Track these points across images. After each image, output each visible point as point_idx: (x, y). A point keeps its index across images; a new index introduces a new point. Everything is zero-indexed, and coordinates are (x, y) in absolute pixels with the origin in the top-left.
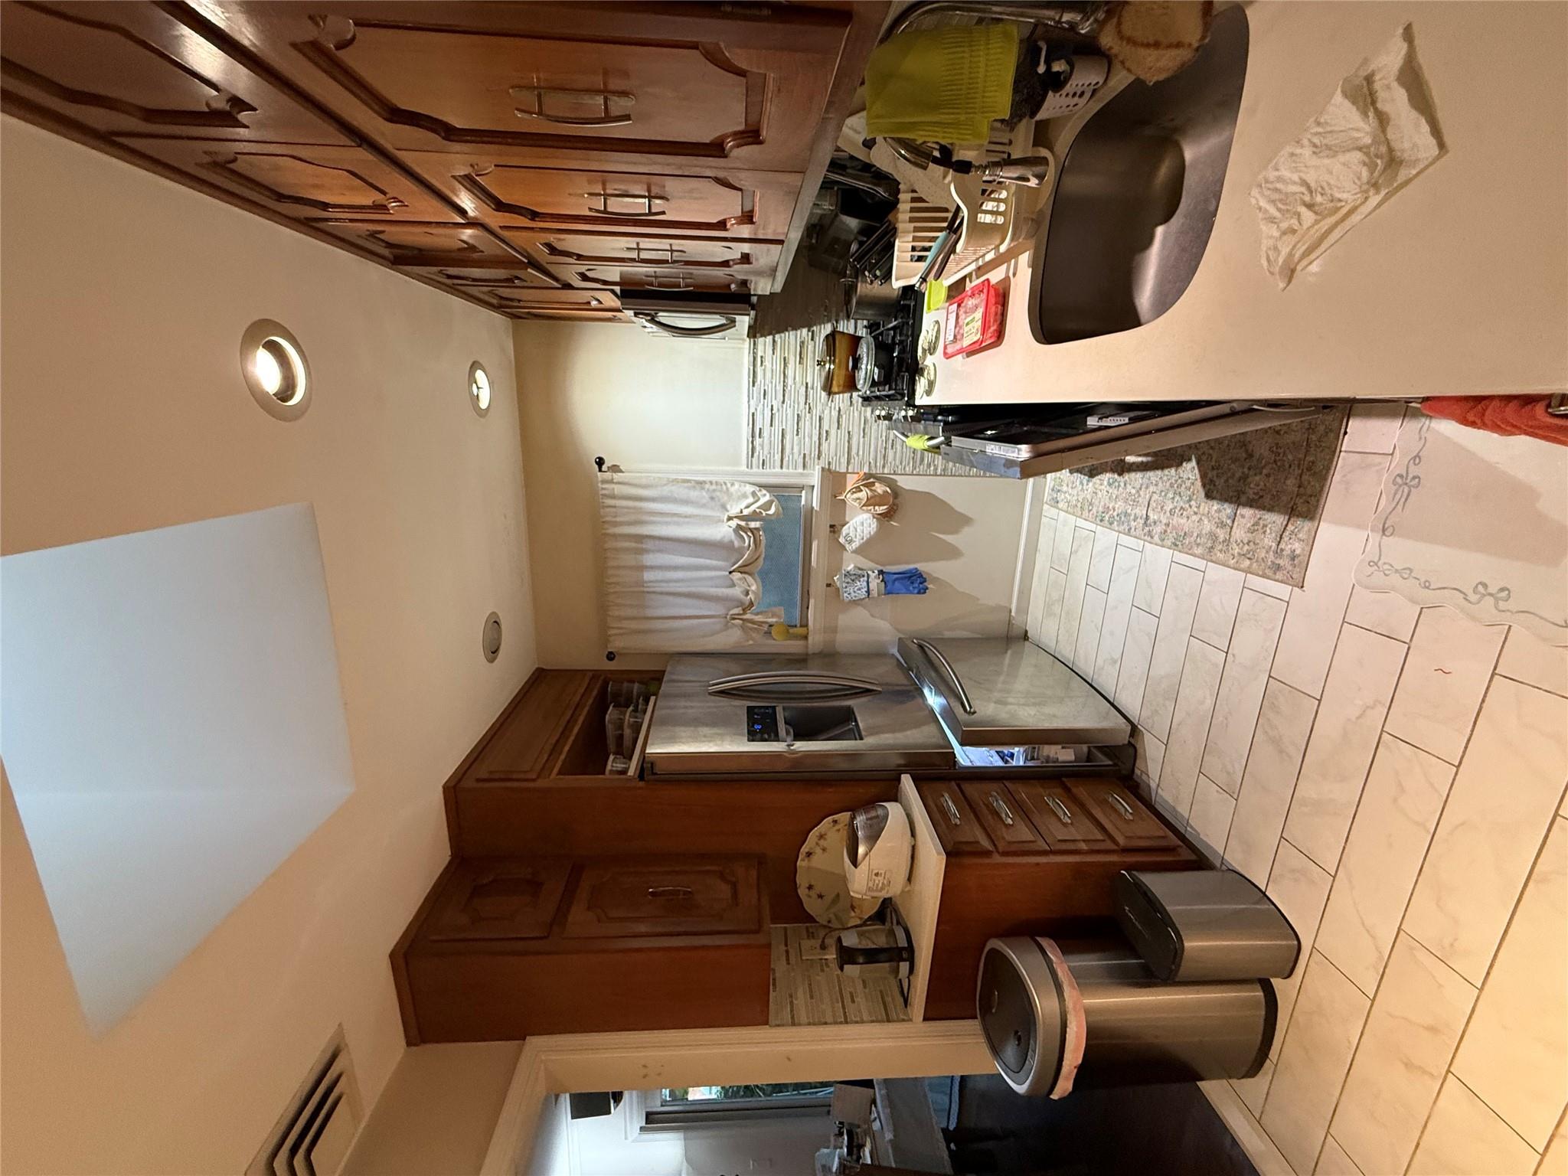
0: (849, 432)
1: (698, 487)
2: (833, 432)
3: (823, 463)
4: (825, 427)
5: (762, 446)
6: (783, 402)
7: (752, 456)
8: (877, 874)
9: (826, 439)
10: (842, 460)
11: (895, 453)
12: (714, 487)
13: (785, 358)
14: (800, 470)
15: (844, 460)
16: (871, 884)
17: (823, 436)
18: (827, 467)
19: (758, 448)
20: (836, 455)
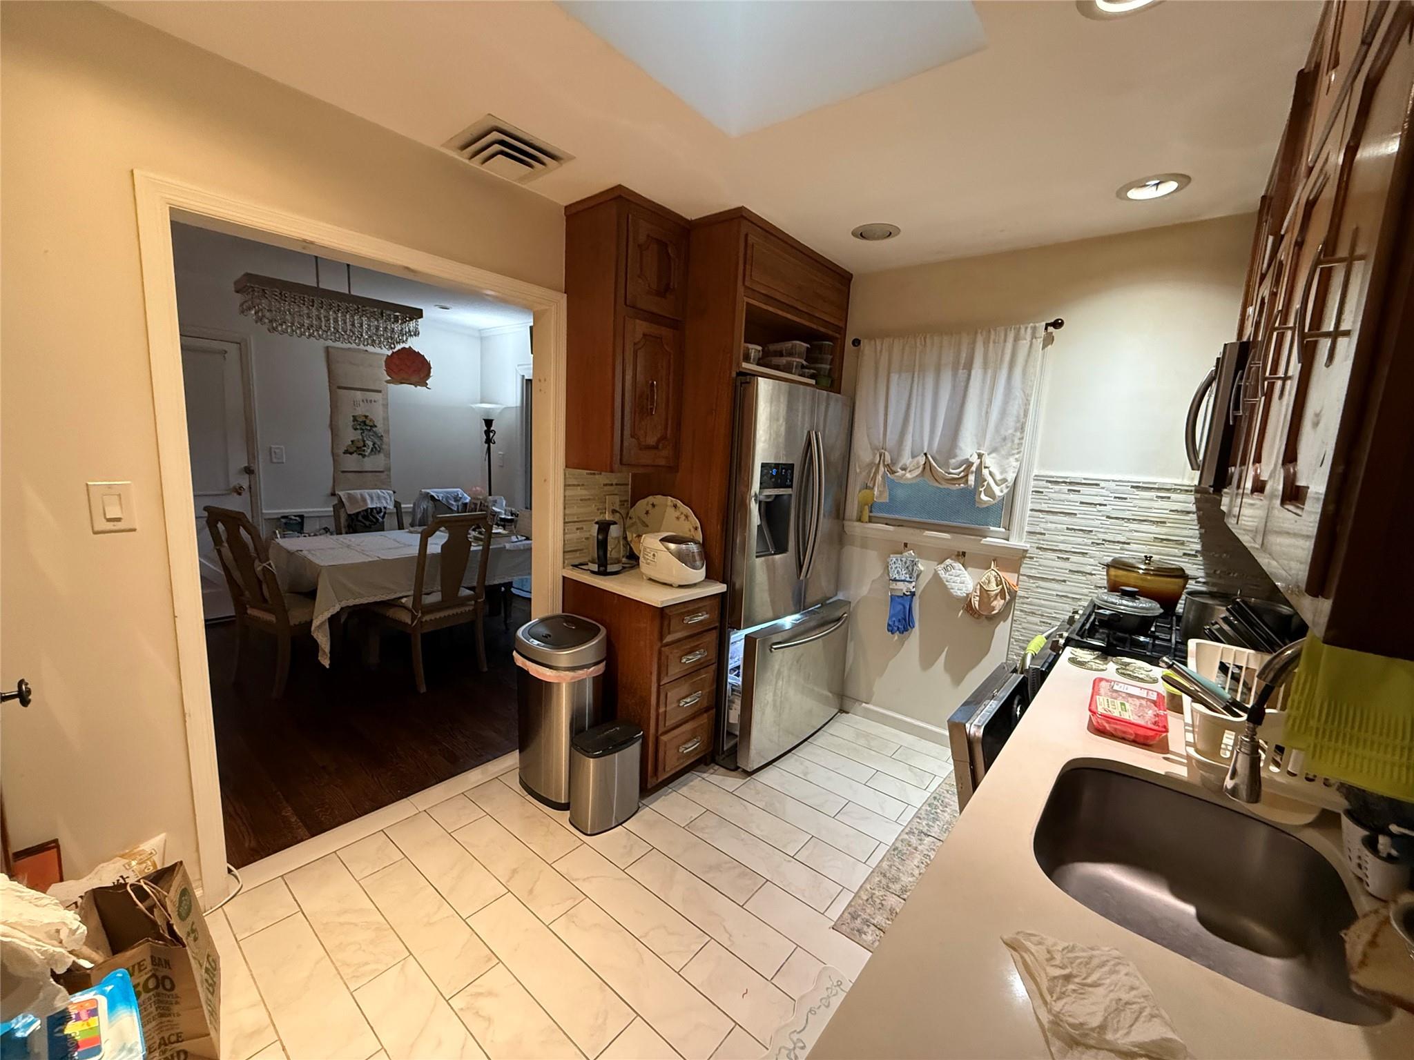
0: (1064, 581)
1: (1019, 425)
2: (1067, 565)
3: (1033, 551)
4: (1074, 558)
5: (1059, 492)
6: (1108, 517)
7: (1047, 481)
9: (1058, 557)
10: (1033, 571)
11: (1037, 624)
12: (1017, 441)
13: (1164, 523)
14: (1027, 529)
15: (1033, 573)
17: (1064, 555)
18: (1028, 555)
19: (1057, 487)
20: (1040, 565)
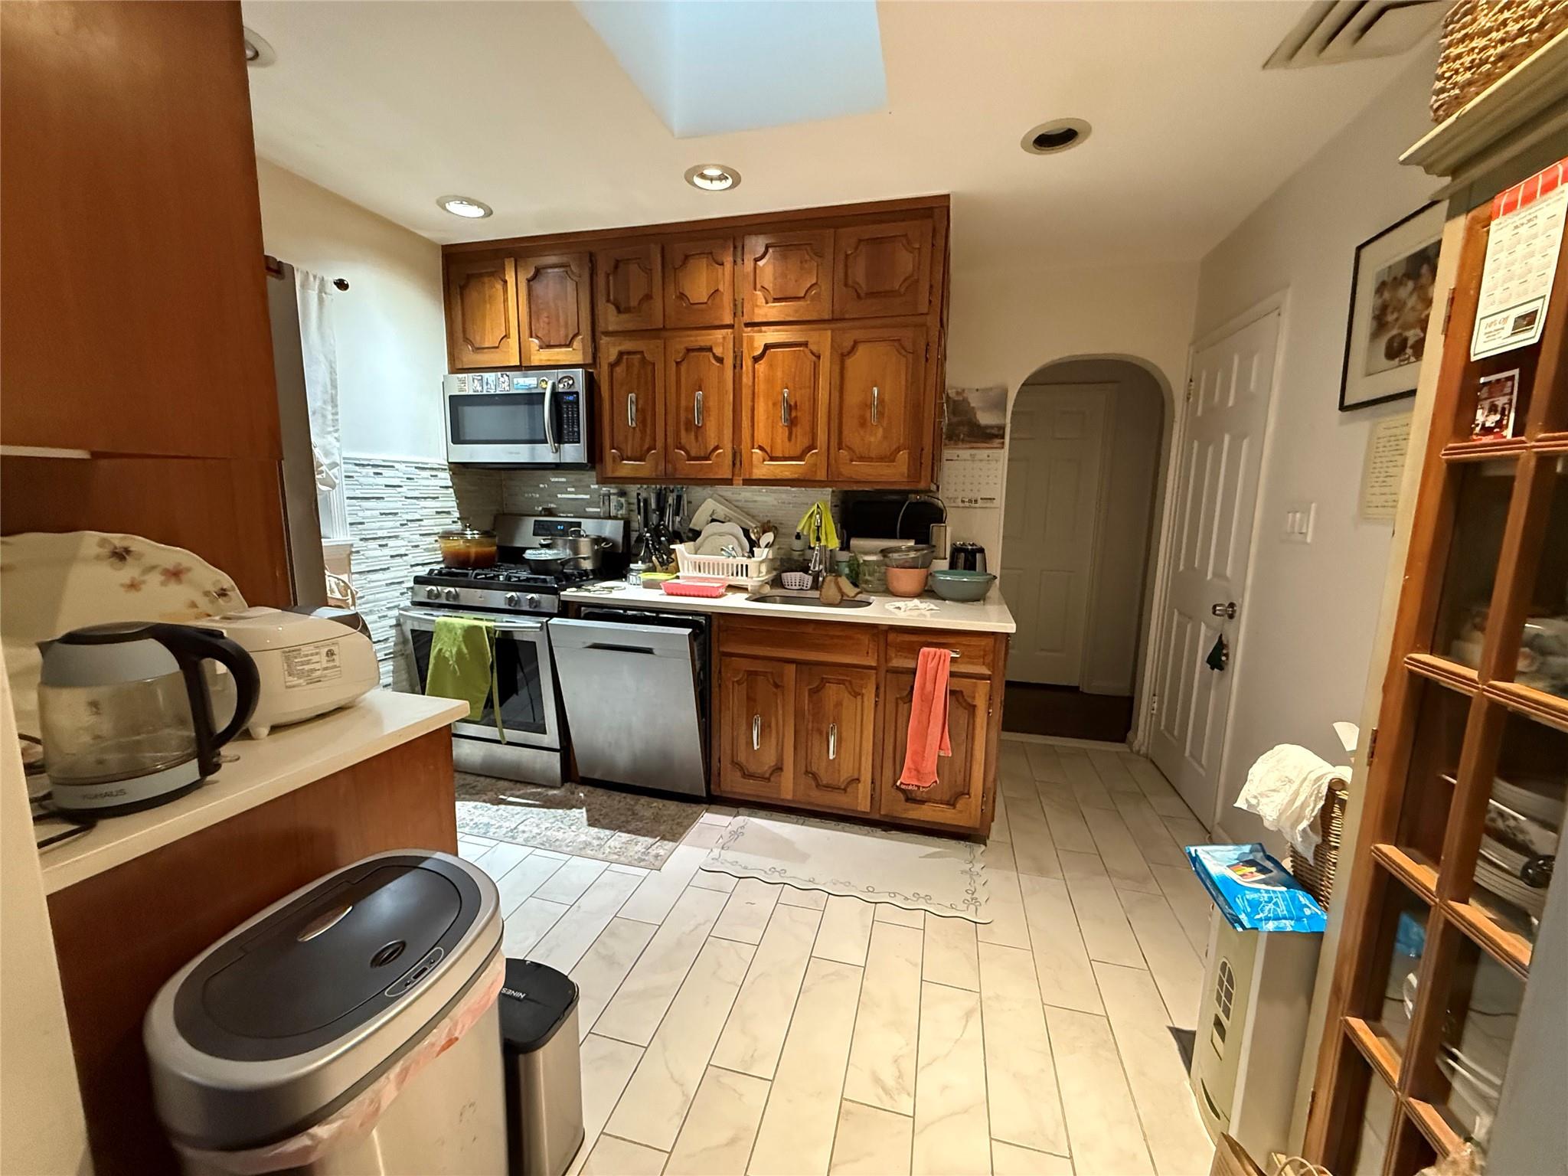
0: (388, 568)
1: (328, 397)
2: (387, 552)
3: (358, 545)
4: (391, 543)
5: (367, 476)
6: (406, 498)
7: (356, 465)
8: (330, 653)
9: (380, 546)
10: (363, 566)
11: (376, 622)
12: (330, 417)
13: (438, 498)
14: (349, 520)
15: (363, 568)
16: (305, 650)
17: (382, 542)
18: (354, 550)
19: (364, 471)
20: (367, 558)
